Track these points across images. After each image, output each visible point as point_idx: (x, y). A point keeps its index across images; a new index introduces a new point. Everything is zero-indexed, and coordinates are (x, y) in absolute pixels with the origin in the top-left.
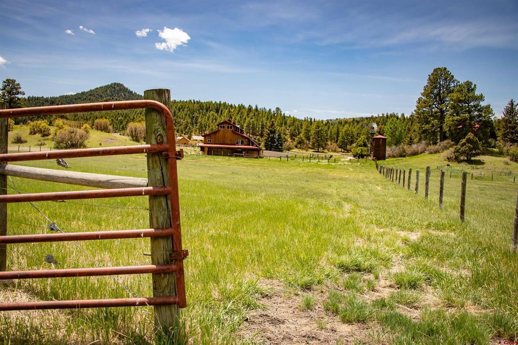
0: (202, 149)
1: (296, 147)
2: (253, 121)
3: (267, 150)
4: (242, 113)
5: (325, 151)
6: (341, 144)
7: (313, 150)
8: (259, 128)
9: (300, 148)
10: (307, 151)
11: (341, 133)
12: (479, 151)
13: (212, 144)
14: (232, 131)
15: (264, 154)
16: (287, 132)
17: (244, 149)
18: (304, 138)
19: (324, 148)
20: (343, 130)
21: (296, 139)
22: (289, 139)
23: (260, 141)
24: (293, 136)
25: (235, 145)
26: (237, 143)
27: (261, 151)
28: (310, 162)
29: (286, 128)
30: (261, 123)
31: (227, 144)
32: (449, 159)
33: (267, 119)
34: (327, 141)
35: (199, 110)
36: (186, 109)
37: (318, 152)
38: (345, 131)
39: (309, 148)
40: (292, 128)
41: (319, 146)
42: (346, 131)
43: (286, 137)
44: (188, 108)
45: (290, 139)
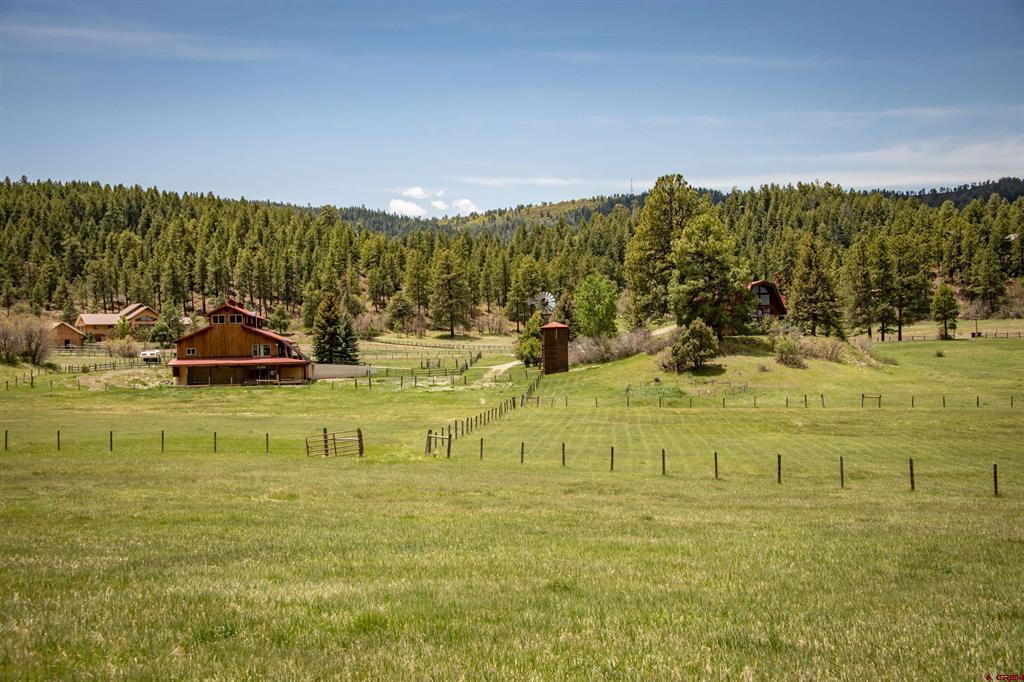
0: (177, 371)
1: (391, 326)
2: (259, 260)
3: (321, 362)
4: (221, 233)
5: (472, 334)
6: (515, 311)
7: (440, 333)
8: (278, 277)
9: (401, 330)
10: (421, 336)
11: (513, 279)
12: (712, 351)
13: (198, 358)
14: (242, 327)
15: (316, 372)
16: (363, 283)
17: (273, 366)
18: (410, 301)
19: (468, 327)
20: (520, 271)
21: (391, 302)
22: (369, 305)
23: (284, 317)
24: (379, 294)
25: (249, 357)
26: (255, 352)
27: (310, 367)
28: (416, 386)
29: (357, 270)
30: (283, 263)
31: (232, 357)
32: (666, 368)
33: (301, 247)
34: (476, 303)
35: (71, 221)
36: (24, 218)
37: (452, 337)
38: (524, 275)
39: (428, 326)
40: (375, 272)
41: (454, 320)
42: (530, 272)
43: (360, 300)
44: (31, 214)
45: (370, 303)
